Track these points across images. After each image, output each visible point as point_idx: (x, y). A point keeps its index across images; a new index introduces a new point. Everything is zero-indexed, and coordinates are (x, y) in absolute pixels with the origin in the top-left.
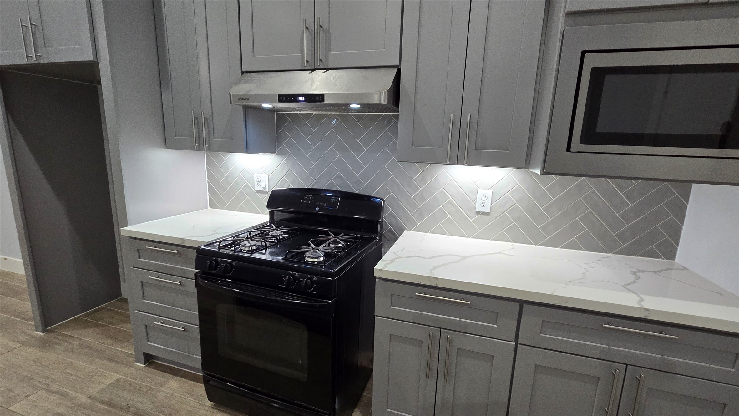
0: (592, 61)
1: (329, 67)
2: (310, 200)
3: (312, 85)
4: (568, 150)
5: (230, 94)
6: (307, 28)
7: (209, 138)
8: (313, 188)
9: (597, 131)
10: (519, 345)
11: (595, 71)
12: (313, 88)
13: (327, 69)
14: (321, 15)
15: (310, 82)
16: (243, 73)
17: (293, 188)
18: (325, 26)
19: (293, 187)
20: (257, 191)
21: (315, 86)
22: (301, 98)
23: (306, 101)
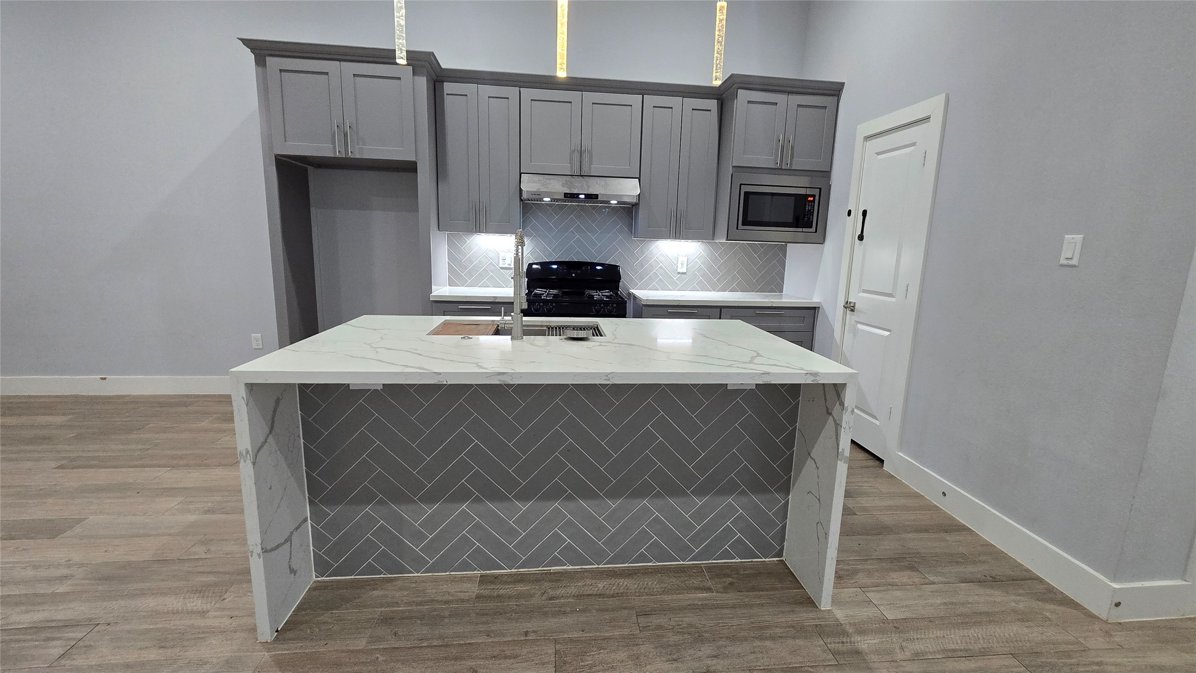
0: (745, 189)
1: (592, 175)
2: (565, 269)
4: (737, 229)
5: (521, 190)
7: (486, 222)
9: (748, 220)
11: (745, 193)
16: (521, 174)
17: (547, 262)
18: (589, 148)
20: (502, 268)
22: (582, 196)
23: (585, 198)
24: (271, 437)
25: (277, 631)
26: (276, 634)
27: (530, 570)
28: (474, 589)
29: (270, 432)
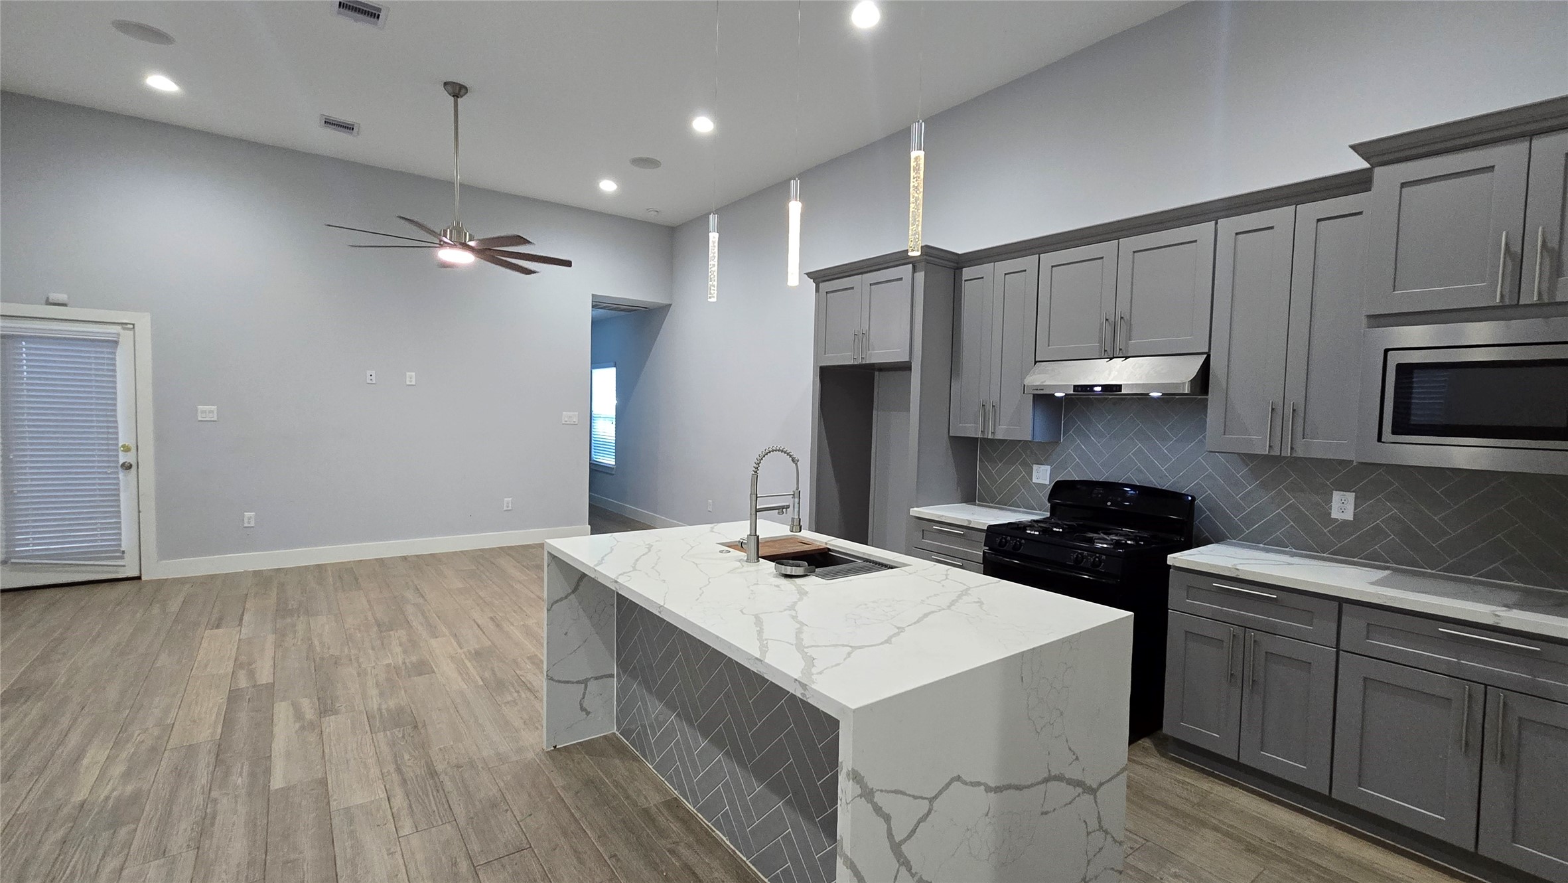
0: (1395, 359)
1: (1129, 355)
2: (1101, 494)
3: (1109, 374)
4: (1379, 440)
5: (1024, 385)
6: (1107, 320)
7: (995, 426)
8: (1107, 481)
10: (1341, 652)
11: (1400, 367)
12: (1110, 379)
13: (1127, 358)
14: (1123, 307)
15: (1107, 372)
16: (1036, 362)
18: (1127, 317)
19: (1077, 479)
20: (1039, 484)
21: (1112, 376)
22: (1098, 389)
23: (1101, 391)
24: (572, 596)
25: (555, 747)
26: (553, 748)
27: (704, 820)
28: (653, 800)
29: (573, 592)
